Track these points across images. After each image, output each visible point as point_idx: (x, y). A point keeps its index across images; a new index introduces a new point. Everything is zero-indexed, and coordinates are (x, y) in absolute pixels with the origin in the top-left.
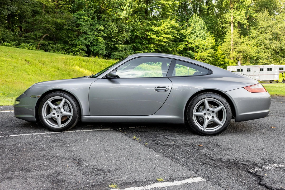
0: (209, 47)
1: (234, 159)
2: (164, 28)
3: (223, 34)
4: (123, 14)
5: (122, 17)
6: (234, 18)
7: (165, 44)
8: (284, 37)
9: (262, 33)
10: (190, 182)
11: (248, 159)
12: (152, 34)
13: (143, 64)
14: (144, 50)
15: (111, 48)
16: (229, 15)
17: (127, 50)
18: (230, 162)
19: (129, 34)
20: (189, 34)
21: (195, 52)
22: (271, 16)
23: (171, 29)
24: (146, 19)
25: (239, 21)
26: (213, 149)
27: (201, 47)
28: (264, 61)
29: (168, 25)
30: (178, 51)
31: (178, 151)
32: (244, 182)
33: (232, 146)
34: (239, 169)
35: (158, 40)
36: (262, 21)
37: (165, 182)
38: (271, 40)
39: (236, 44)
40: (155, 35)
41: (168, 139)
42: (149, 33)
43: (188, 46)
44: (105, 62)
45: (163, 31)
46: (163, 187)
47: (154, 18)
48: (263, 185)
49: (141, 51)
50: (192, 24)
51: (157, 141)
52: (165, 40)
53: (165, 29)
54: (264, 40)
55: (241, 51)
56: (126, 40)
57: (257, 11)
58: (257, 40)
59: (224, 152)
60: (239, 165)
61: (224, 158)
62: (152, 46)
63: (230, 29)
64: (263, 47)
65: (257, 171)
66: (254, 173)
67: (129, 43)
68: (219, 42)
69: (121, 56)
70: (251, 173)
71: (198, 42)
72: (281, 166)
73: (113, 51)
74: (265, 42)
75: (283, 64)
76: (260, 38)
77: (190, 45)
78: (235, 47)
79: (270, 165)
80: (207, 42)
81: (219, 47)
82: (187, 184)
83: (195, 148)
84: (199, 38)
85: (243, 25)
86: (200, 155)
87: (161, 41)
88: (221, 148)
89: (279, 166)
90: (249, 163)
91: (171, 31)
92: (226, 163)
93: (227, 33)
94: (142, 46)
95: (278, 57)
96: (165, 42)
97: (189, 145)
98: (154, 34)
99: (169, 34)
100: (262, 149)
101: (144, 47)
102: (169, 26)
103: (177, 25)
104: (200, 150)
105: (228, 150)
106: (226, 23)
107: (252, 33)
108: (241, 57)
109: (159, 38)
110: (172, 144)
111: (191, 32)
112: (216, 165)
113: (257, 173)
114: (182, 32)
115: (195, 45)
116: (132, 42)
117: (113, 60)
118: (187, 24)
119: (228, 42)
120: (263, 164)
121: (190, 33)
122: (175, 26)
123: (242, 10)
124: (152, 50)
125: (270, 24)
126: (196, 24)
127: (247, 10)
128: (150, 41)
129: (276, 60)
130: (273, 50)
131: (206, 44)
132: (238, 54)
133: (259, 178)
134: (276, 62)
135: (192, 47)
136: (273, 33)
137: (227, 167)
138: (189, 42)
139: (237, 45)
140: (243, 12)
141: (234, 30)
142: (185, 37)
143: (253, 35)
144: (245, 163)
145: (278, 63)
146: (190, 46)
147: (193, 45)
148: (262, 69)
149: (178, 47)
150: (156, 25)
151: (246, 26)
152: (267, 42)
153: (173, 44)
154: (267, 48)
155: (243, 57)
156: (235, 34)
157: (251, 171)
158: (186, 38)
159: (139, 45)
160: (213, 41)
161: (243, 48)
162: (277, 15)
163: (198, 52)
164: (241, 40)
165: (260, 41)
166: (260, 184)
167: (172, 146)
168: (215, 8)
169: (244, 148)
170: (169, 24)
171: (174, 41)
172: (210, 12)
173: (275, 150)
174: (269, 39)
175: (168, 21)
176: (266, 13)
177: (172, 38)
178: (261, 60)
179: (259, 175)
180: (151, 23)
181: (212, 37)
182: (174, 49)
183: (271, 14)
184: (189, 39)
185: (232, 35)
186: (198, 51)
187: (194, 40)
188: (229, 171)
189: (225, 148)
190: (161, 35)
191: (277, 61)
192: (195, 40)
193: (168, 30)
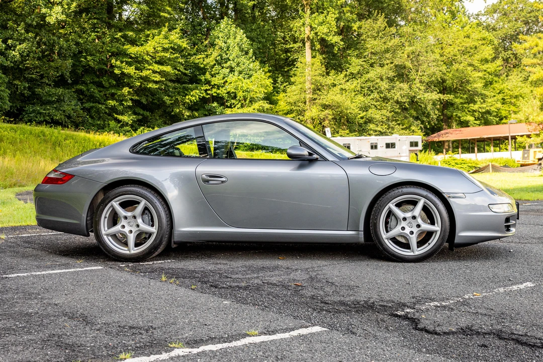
0: (258, 95)
1: (365, 300)
2: (152, 50)
3: (289, 65)
4: (53, 14)
5: (51, 20)
6: (312, 28)
7: (155, 86)
8: (417, 74)
9: (372, 65)
10: (305, 333)
11: (388, 298)
12: (124, 64)
13: (106, 135)
14: (105, 101)
15: (22, 95)
16: (301, 23)
17: (64, 101)
18: (360, 305)
19: (69, 62)
20: (212, 64)
21: (227, 107)
22: (391, 28)
23: (171, 53)
24: (110, 26)
25: (323, 36)
26: (324, 288)
27: (240, 94)
28: (379, 129)
29: (164, 42)
30: (188, 103)
31: (262, 295)
32: (391, 328)
33: (354, 281)
34: (378, 312)
35: (141, 78)
36: (373, 39)
37: (262, 336)
38: (391, 80)
39: (317, 89)
40: (133, 67)
41: (231, 278)
42: (118, 63)
43: (209, 92)
44: (12, 129)
45: (150, 56)
46: (262, 342)
47: (129, 24)
48: (421, 330)
49: (99, 103)
50: (220, 43)
51: (211, 282)
52: (158, 78)
53: (157, 52)
54: (378, 81)
55: (330, 105)
56: (62, 76)
57: (361, 17)
58: (362, 80)
59: (343, 292)
60: (376, 308)
61: (347, 299)
62: (126, 90)
63: (304, 54)
64: (375, 95)
65: (407, 312)
66: (404, 316)
67: (68, 84)
68: (280, 83)
69: (48, 116)
70: (400, 316)
71: (232, 84)
72: (444, 304)
73: (27, 102)
74: (380, 84)
75: (417, 134)
76: (368, 76)
77: (214, 90)
78: (316, 96)
79: (427, 304)
80: (255, 84)
81: (282, 95)
82: (300, 336)
83: (289, 289)
84: (236, 73)
85: (333, 46)
86: (303, 298)
87: (146, 79)
88: (337, 286)
89: (441, 304)
90: (393, 304)
91: (171, 57)
92: (353, 306)
93: (298, 64)
94: (100, 92)
95: (406, 118)
96: (156, 82)
97: (276, 285)
98: (129, 64)
99: (166, 63)
100: (409, 284)
101: (105, 95)
102: (166, 46)
103: (184, 44)
104: (301, 291)
105: (350, 288)
106: (295, 42)
107: (350, 65)
108: (330, 117)
109: (142, 72)
110: (243, 284)
111: (216, 61)
112: (336, 309)
113: (409, 316)
114: (197, 61)
115: (225, 92)
116: (75, 82)
117: (30, 125)
118: (207, 42)
119: (301, 84)
120: (415, 304)
121: (214, 62)
122: (179, 46)
123: (328, 12)
124: (126, 101)
125: (389, 47)
126: (228, 41)
127: (340, 13)
128: (121, 80)
129: (403, 126)
130: (397, 102)
131: (252, 87)
132: (323, 111)
133: (414, 322)
134: (402, 129)
135: (218, 94)
136: (396, 66)
137: (357, 312)
138: (212, 84)
139: (320, 91)
140: (332, 17)
141: (314, 57)
142: (203, 71)
143: (354, 69)
144: (385, 304)
145: (406, 132)
146: (215, 92)
147: (222, 92)
148: (374, 145)
149: (186, 94)
150: (133, 42)
151: (339, 49)
152: (384, 85)
153: (175, 88)
154: (385, 99)
155: (333, 118)
156: (315, 66)
157: (399, 314)
158: (204, 74)
159: (94, 89)
160: (269, 82)
161: (333, 97)
162: (402, 26)
163: (235, 107)
164: (329, 80)
165: (369, 84)
166: (416, 329)
167: (246, 288)
168: (268, 6)
169: (377, 284)
170: (167, 41)
171: (178, 80)
172: (257, 14)
173: (430, 284)
174: (388, 78)
175: (163, 33)
176: (381, 22)
177: (173, 72)
178: (372, 126)
179: (412, 318)
180: (121, 36)
181: (266, 73)
182: (177, 99)
183: (391, 23)
184: (212, 76)
185: (309, 69)
186: (234, 104)
187: (223, 79)
188: (361, 316)
189: (343, 286)
190: (146, 65)
191: (405, 126)
192: (226, 78)
193: (163, 54)
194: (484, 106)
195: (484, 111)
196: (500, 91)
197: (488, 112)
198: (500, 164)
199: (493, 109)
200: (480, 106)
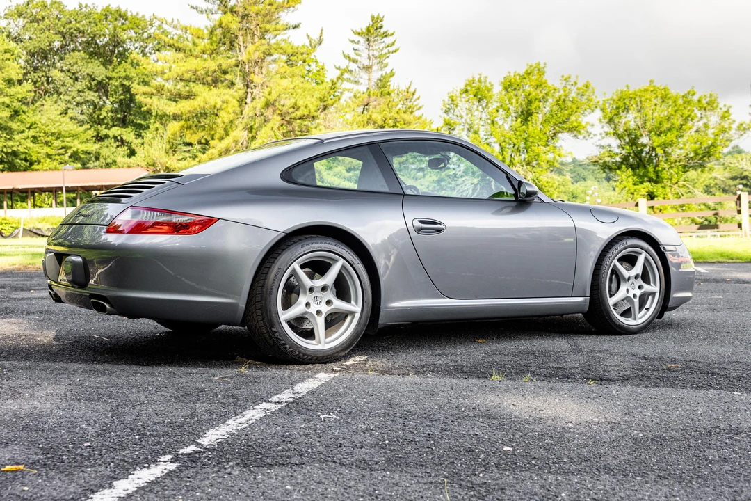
194: (10, 143)
195: (10, 151)
196: (31, 125)
197: (15, 154)
198: (52, 224)
199: (22, 149)
200: (5, 144)
